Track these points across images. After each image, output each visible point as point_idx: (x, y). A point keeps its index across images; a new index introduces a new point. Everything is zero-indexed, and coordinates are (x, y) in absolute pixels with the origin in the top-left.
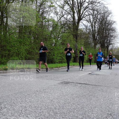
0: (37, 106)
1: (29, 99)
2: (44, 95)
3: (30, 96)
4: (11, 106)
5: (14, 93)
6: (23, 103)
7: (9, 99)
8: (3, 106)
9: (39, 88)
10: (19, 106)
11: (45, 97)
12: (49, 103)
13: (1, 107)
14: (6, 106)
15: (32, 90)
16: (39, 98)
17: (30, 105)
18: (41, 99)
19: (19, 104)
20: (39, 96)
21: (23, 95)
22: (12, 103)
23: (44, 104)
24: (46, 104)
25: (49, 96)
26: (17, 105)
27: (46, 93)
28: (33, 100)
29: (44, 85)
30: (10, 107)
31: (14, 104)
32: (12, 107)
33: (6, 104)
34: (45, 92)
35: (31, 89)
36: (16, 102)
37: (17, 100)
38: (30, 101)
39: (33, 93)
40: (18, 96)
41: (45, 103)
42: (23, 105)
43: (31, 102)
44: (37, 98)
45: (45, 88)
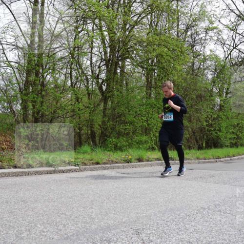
0: (212, 241)
1: (192, 225)
2: (219, 218)
3: (193, 219)
4: (161, 239)
5: (160, 212)
6: (183, 234)
7: (152, 223)
8: (146, 238)
9: (205, 202)
10: (176, 240)
11: (222, 222)
12: (235, 235)
13: (142, 239)
14: (151, 238)
15: (193, 206)
16: (212, 224)
17: (197, 237)
18: (216, 226)
19: (175, 235)
20: (211, 220)
21: (178, 217)
22: (161, 231)
23: (225, 237)
24: (229, 237)
25: (232, 220)
26: (172, 238)
27: (222, 214)
28: (200, 227)
29: (214, 196)
30: (159, 241)
31: (166, 234)
32: (163, 239)
33: (150, 234)
34: (220, 211)
35: (189, 203)
36: (167, 229)
37: (168, 226)
38: (195, 229)
39: (197, 213)
40: (168, 217)
41: (226, 235)
42: (184, 238)
43: (198, 232)
44: (208, 224)
45: (218, 202)
